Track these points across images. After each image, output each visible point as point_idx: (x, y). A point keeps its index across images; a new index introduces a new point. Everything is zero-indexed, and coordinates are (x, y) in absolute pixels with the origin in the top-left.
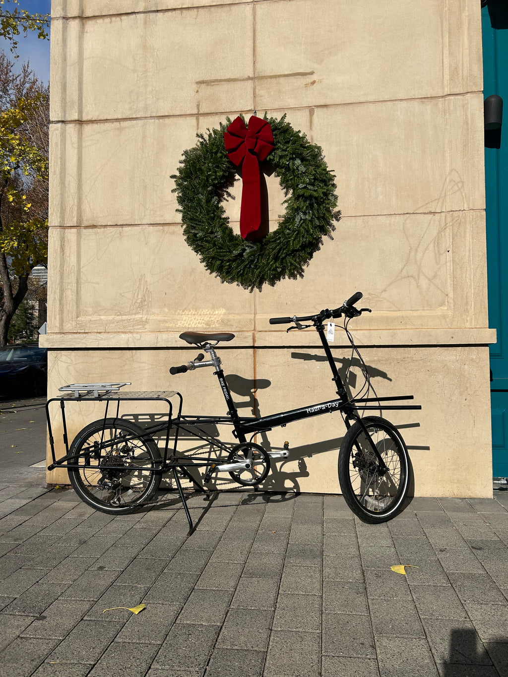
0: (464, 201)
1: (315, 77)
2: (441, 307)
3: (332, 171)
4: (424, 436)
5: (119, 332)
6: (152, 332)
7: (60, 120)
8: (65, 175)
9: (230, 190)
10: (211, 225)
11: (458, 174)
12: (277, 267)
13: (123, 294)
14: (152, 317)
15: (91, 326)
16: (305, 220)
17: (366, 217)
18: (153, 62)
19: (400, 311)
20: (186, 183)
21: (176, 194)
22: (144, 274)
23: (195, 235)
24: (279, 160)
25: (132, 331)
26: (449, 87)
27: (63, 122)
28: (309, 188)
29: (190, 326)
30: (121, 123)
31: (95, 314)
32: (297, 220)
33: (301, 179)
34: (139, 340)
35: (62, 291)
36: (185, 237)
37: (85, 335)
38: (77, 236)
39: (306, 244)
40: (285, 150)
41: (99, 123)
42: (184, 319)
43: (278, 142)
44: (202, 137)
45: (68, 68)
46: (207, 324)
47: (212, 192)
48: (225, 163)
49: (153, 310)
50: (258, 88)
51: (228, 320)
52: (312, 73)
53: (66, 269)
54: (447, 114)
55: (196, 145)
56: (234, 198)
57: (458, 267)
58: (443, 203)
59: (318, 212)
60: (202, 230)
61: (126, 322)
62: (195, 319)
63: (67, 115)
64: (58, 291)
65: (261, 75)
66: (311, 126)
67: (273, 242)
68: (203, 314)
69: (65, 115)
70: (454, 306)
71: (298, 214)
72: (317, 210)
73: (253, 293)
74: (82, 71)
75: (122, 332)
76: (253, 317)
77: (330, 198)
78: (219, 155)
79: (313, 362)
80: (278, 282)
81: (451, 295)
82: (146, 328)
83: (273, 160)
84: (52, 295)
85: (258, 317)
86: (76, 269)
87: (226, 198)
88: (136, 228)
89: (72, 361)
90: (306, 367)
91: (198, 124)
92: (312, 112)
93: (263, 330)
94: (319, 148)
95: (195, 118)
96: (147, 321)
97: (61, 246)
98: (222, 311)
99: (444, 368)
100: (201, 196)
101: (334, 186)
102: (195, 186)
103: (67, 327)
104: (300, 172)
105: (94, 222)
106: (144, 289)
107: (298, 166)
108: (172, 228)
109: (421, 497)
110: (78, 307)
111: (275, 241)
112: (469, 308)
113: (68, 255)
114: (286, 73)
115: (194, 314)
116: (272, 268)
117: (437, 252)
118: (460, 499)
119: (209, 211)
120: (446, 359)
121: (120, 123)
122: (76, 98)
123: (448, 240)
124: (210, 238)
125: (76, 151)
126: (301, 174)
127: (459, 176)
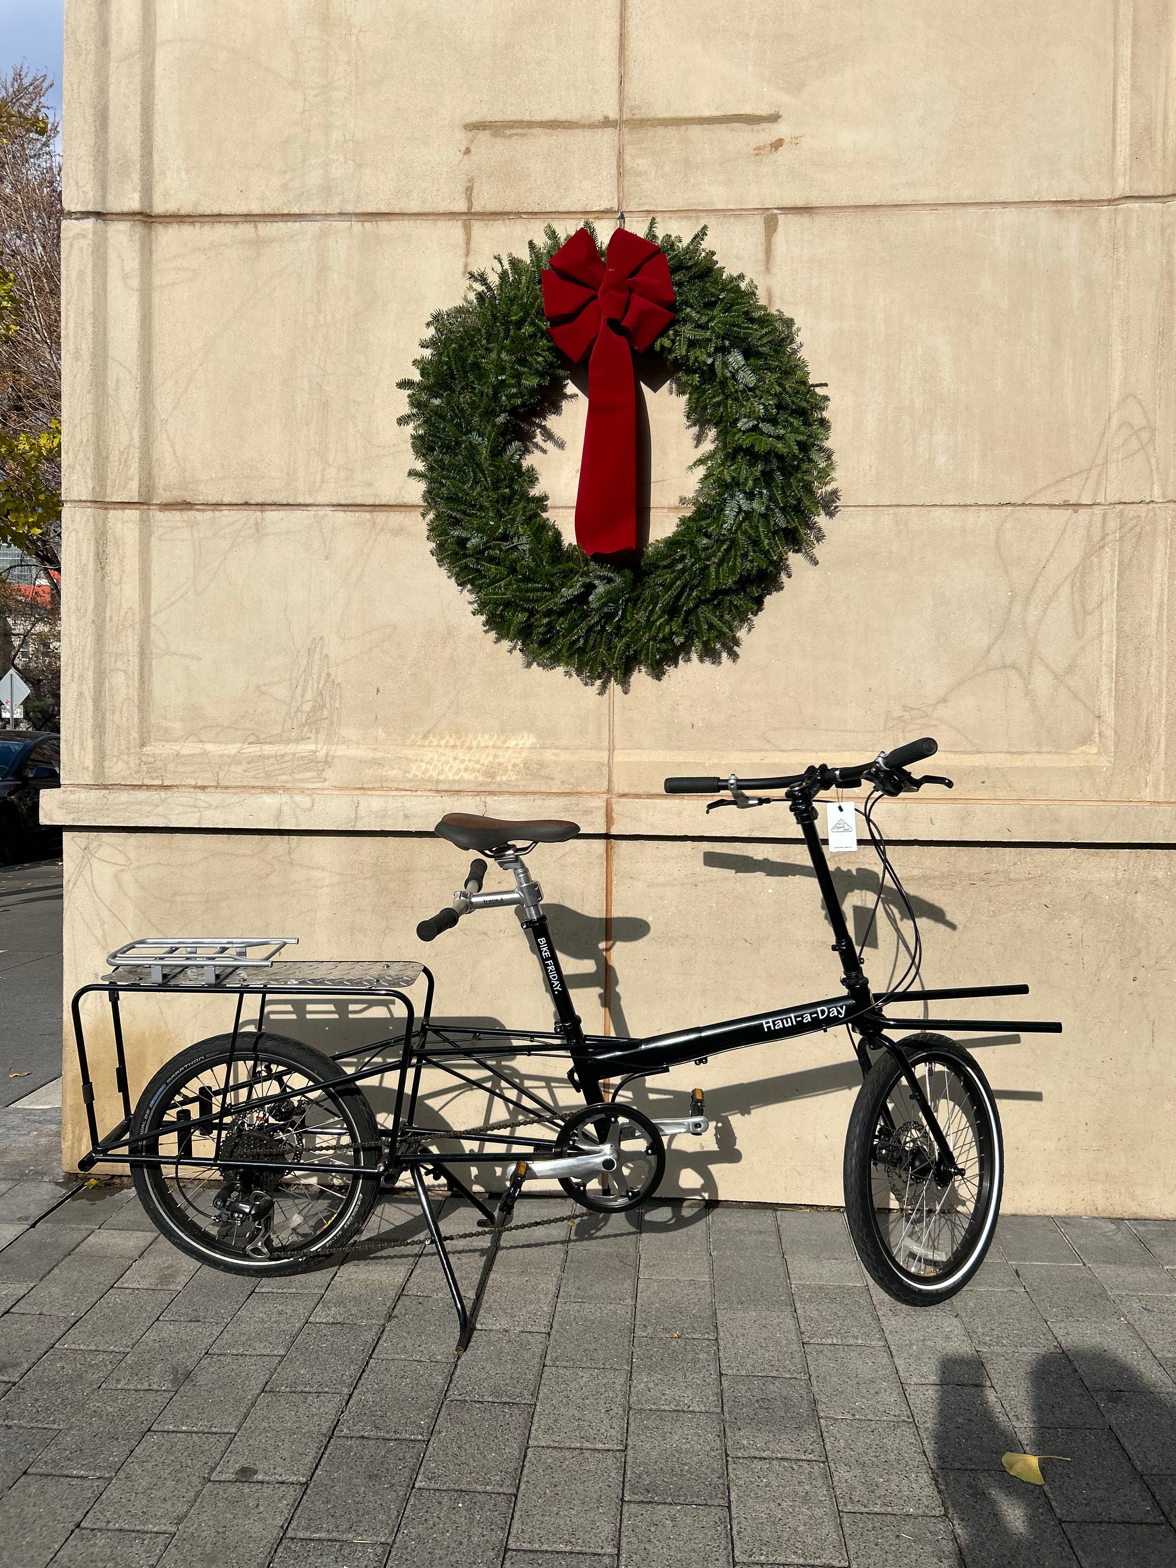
0: (1152, 478)
1: (781, 130)
2: (1084, 748)
3: (821, 385)
4: (1028, 1066)
5: (254, 787)
6: (340, 789)
7: (90, 208)
8: (105, 361)
9: (552, 422)
10: (502, 516)
11: (1143, 407)
12: (674, 633)
13: (263, 689)
14: (341, 751)
15: (181, 769)
16: (748, 515)
17: (904, 509)
18: (349, 63)
19: (979, 752)
20: (437, 402)
21: (409, 429)
22: (322, 638)
23: (462, 542)
24: (688, 351)
25: (289, 785)
26: (1128, 177)
27: (98, 215)
28: (765, 430)
29: (442, 777)
30: (260, 225)
31: (190, 739)
32: (730, 512)
33: (743, 406)
34: (310, 810)
35: (101, 675)
36: (432, 545)
37: (163, 794)
38: (141, 530)
39: (749, 575)
40: (703, 327)
41: (198, 225)
42: (427, 758)
43: (686, 303)
44: (482, 279)
45: (113, 65)
46: (486, 773)
47: (507, 428)
48: (544, 354)
49: (346, 732)
50: (629, 151)
51: (542, 765)
52: (774, 118)
53: (111, 617)
54: (1122, 250)
55: (465, 299)
56: (561, 445)
57: (1131, 647)
58: (1098, 482)
59: (784, 493)
60: (479, 530)
61: (272, 761)
62: (455, 759)
63: (110, 198)
64: (90, 675)
65: (638, 116)
66: (768, 262)
67: (665, 567)
68: (478, 747)
69: (104, 197)
70: (1116, 746)
71: (732, 496)
72: (782, 488)
73: (606, 696)
74: (152, 75)
75: (262, 788)
76: (607, 759)
77: (814, 456)
78: (527, 329)
79: (759, 876)
80: (671, 670)
81: (1110, 717)
82: (326, 780)
83: (671, 350)
84: (74, 686)
85: (619, 757)
86: (137, 620)
87: (541, 443)
88: (299, 513)
89: (128, 858)
90: (740, 889)
91: (468, 242)
92: (771, 225)
93: (633, 791)
94: (790, 323)
95: (460, 223)
96: (327, 762)
97: (97, 554)
98: (528, 740)
99: (1084, 899)
100: (475, 438)
101: (824, 423)
102: (462, 410)
103: (115, 770)
104: (741, 386)
105: (186, 493)
106: (319, 677)
107: (737, 371)
108: (395, 518)
109: (1015, 1215)
110: (143, 719)
111: (671, 566)
112: (1153, 751)
113: (116, 579)
114: (707, 113)
115: (454, 747)
116: (661, 636)
117: (1078, 607)
118: (1111, 1220)
119: (499, 480)
120: (1090, 878)
121: (256, 227)
122: (135, 153)
123: (1108, 576)
124: (501, 551)
125: (135, 298)
126: (743, 392)
127: (1145, 412)
